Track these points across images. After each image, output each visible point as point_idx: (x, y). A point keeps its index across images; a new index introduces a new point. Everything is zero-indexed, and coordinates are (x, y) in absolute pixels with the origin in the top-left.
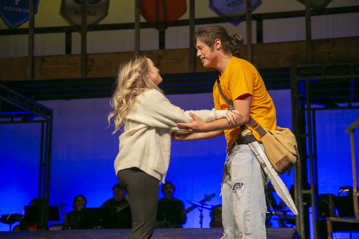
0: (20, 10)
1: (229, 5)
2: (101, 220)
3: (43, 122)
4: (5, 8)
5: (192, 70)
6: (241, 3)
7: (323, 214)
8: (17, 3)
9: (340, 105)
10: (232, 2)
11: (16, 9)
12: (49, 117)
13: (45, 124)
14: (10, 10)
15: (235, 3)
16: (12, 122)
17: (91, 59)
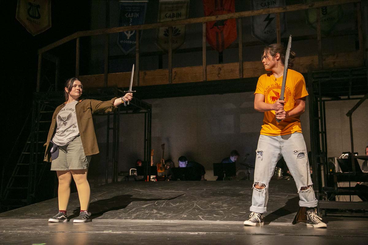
0: (131, 42)
1: (265, 33)
2: (184, 175)
3: (145, 113)
4: (121, 42)
5: (241, 77)
6: (273, 31)
7: (331, 170)
8: (128, 38)
9: (342, 97)
10: (267, 31)
11: (128, 42)
12: (149, 110)
13: (147, 114)
14: (124, 43)
15: (269, 32)
16: (127, 113)
17: (175, 72)
